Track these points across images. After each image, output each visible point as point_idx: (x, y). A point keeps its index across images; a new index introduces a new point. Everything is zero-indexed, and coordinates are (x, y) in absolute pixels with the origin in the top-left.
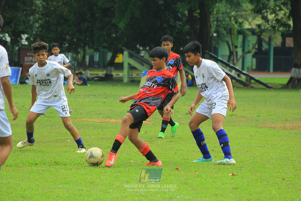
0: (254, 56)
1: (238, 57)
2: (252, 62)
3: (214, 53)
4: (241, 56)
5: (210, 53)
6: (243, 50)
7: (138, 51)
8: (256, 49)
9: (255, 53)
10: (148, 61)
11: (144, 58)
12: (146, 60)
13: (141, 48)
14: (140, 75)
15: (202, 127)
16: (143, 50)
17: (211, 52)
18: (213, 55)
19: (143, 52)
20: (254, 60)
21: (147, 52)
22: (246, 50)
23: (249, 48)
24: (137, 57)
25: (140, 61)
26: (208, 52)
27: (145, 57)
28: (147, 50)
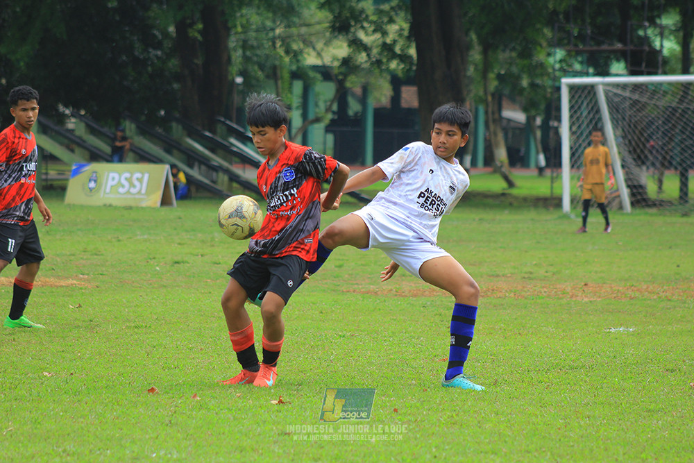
0: (328, 129)
1: (294, 131)
2: (325, 143)
3: (237, 124)
4: (300, 129)
5: (228, 122)
6: (304, 116)
7: (61, 119)
8: (334, 113)
9: (332, 121)
10: (84, 141)
11: (74, 135)
12: (80, 138)
13: (67, 112)
14: (67, 173)
15: (210, 293)
16: (73, 115)
17: (231, 120)
18: (235, 126)
19: (73, 120)
20: (330, 138)
21: (81, 120)
22: (311, 116)
23: (317, 110)
24: (58, 133)
25: (66, 141)
26: (223, 119)
27: (77, 133)
28: (81, 115)
